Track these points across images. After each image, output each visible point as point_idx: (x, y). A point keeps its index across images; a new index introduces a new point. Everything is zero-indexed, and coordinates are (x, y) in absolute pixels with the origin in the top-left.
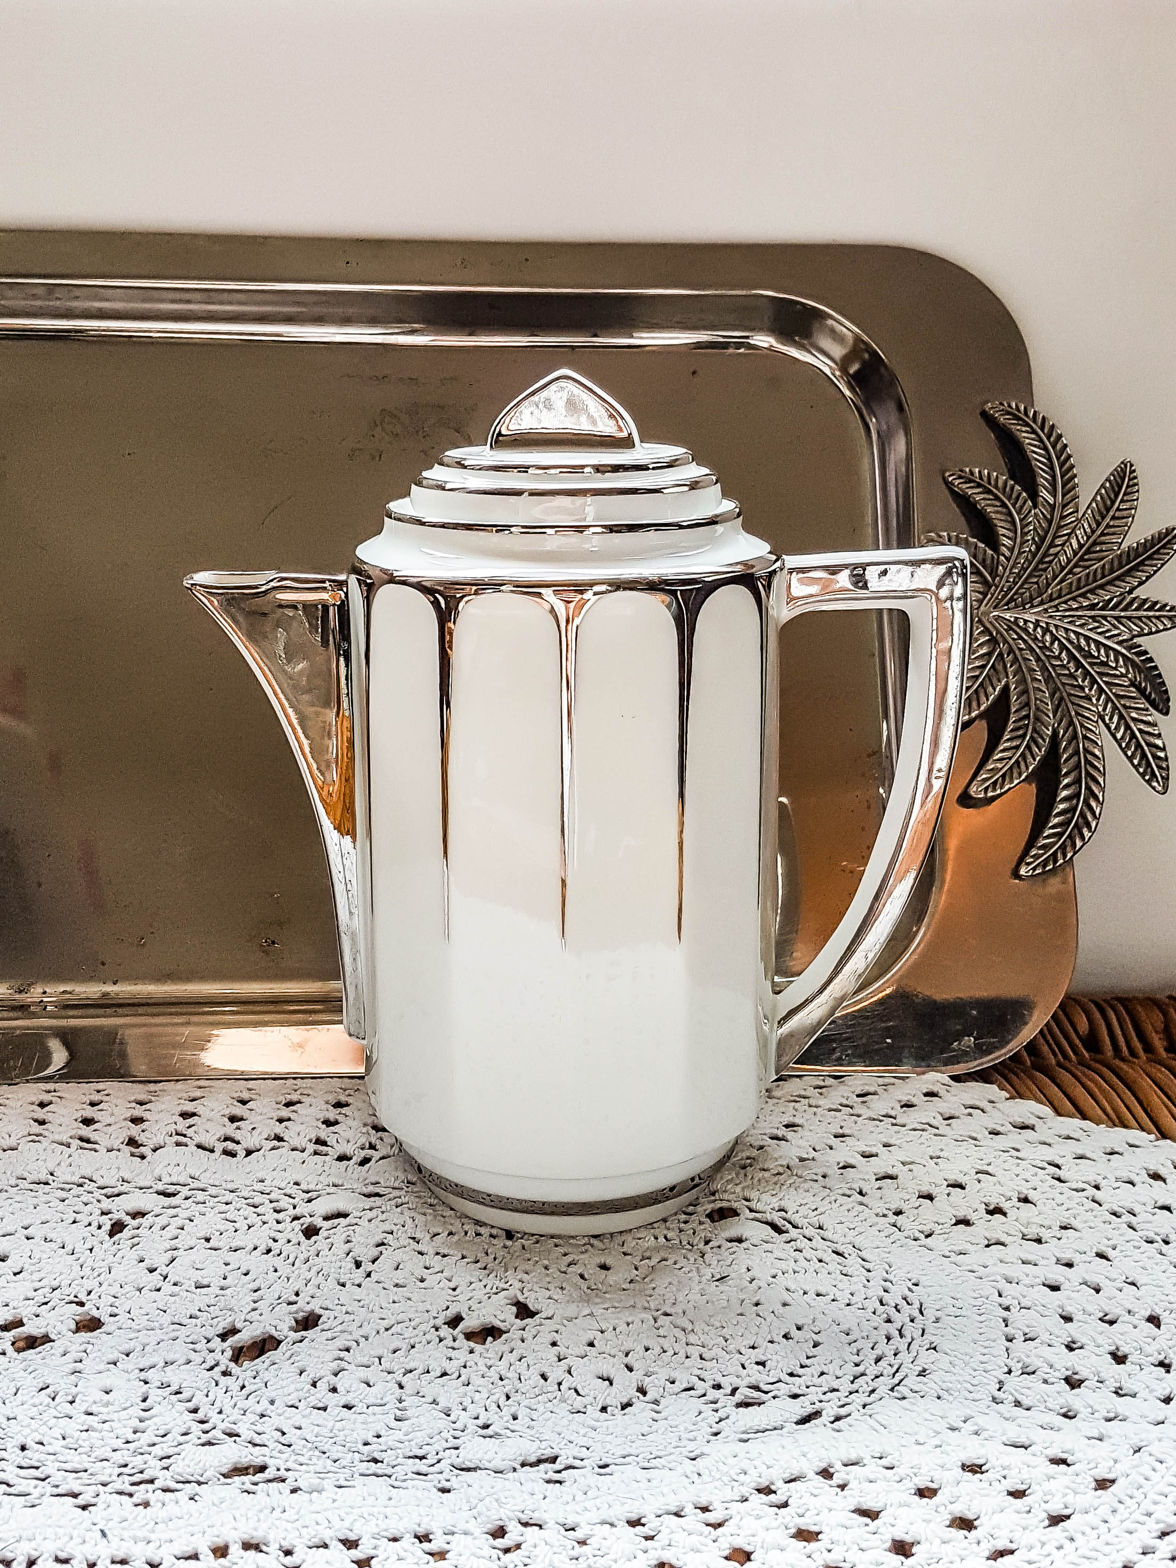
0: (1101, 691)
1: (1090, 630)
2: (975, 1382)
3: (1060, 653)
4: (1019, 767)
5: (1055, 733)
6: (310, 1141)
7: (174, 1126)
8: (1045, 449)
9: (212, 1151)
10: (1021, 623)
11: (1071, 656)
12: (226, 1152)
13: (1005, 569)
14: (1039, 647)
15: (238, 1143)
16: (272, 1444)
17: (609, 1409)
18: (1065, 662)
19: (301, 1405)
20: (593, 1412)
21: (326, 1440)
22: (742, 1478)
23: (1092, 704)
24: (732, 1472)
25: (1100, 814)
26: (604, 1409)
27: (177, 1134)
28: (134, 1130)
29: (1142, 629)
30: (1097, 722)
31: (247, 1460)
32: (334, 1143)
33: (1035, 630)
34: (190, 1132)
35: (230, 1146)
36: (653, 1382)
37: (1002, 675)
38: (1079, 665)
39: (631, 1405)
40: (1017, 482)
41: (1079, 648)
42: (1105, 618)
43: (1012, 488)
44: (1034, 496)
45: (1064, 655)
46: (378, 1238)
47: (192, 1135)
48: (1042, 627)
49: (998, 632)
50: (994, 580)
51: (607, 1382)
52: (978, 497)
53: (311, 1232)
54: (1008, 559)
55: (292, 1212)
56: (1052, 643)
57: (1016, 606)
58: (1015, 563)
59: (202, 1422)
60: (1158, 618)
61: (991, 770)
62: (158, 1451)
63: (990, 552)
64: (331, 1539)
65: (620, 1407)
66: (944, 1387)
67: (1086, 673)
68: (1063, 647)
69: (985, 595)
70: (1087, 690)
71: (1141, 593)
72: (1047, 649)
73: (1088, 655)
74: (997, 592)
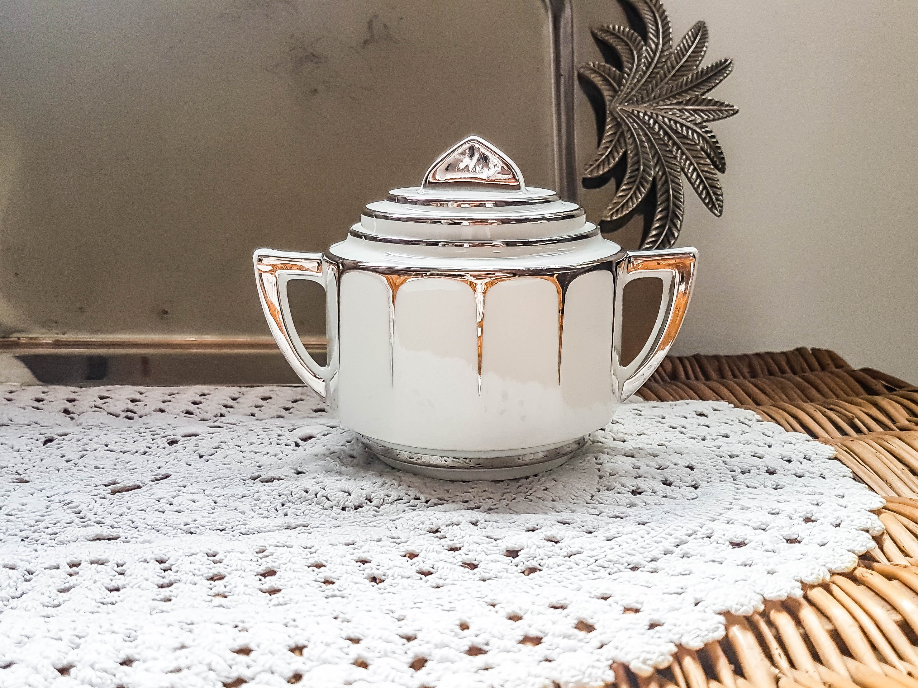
0: (683, 153)
1: (678, 117)
2: (576, 495)
3: (659, 131)
4: (632, 200)
5: (654, 178)
6: (182, 412)
7: (94, 403)
8: (653, 12)
9: (117, 416)
10: (636, 112)
11: (666, 133)
12: (128, 418)
13: (627, 81)
14: (647, 128)
15: (135, 413)
16: (124, 527)
17: (347, 509)
18: (662, 136)
19: (147, 510)
20: (337, 510)
21: (160, 524)
22: (421, 526)
23: (677, 161)
24: (415, 524)
25: (681, 226)
26: (344, 509)
27: (96, 407)
28: (69, 406)
29: (709, 117)
30: (680, 172)
31: (107, 534)
32: (198, 413)
33: (644, 116)
34: (104, 406)
35: (130, 414)
36: (376, 496)
37: (623, 145)
38: (670, 138)
39: (362, 507)
40: (635, 30)
41: (670, 127)
42: (686, 110)
43: (633, 34)
44: (645, 38)
45: (661, 133)
46: (216, 445)
47: (105, 408)
48: (648, 115)
49: (622, 118)
50: (619, 87)
51: (347, 494)
52: (611, 40)
53: (172, 443)
54: (628, 75)
55: (162, 434)
56: (654, 124)
57: (633, 103)
58: (634, 77)
59: (82, 518)
60: (719, 110)
61: (615, 203)
62: (50, 531)
63: (618, 72)
64: (151, 559)
65: (354, 508)
66: (557, 495)
67: (675, 143)
68: (660, 127)
69: (613, 97)
70: (674, 153)
71: (709, 96)
72: (651, 128)
73: (676, 132)
74: (622, 95)
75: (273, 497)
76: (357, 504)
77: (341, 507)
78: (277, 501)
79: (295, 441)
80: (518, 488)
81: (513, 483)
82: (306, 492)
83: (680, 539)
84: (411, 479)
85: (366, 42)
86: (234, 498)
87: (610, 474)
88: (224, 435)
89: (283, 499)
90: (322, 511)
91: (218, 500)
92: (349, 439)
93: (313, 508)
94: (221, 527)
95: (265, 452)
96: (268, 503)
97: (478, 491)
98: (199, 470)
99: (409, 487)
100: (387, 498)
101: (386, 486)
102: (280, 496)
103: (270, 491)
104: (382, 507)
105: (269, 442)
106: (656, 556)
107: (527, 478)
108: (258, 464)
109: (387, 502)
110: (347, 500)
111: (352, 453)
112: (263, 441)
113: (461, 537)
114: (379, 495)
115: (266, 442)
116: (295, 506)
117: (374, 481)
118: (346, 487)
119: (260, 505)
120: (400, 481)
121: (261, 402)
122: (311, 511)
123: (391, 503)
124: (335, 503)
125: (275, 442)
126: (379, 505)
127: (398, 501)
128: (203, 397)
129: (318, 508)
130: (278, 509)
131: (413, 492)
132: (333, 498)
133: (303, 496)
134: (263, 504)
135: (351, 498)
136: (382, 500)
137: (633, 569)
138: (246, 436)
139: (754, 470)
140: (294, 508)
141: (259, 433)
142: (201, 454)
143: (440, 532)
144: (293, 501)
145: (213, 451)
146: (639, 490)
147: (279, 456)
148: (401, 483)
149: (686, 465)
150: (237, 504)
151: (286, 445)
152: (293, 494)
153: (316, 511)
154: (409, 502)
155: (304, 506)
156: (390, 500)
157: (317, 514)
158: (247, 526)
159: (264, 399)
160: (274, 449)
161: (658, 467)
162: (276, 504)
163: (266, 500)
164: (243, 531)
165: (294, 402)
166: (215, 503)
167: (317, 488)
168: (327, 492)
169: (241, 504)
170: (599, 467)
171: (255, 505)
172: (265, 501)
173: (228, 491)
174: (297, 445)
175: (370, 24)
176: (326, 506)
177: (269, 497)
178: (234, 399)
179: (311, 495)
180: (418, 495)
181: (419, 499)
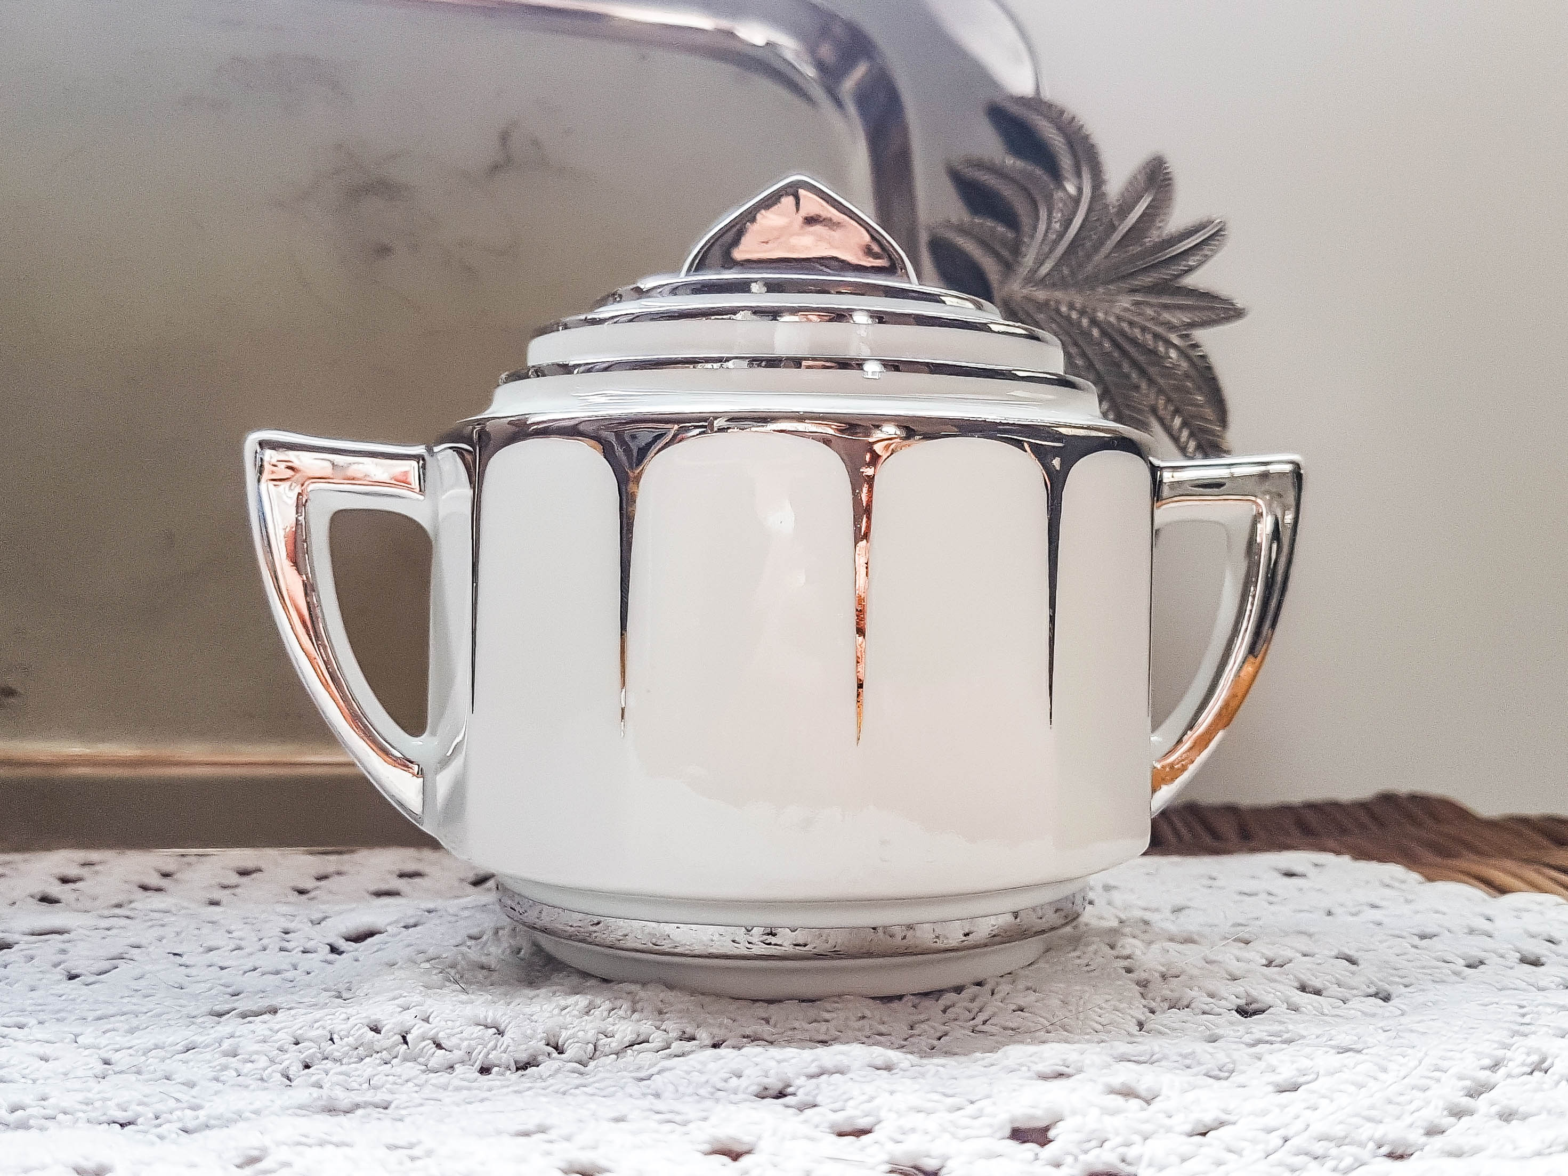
0: (1151, 382)
1: (1134, 316)
3: (1102, 339)
10: (1053, 304)
11: (1115, 343)
13: (1028, 250)
14: (1076, 333)
17: (495, 1069)
18: (1107, 349)
20: (467, 1072)
26: (485, 1070)
29: (1193, 319)
33: (1069, 312)
36: (573, 1036)
38: (1124, 353)
39: (535, 1065)
41: (1122, 333)
42: (1148, 305)
43: (1031, 172)
44: (1056, 177)
45: (1106, 343)
48: (1077, 311)
50: (1015, 259)
51: (494, 1031)
52: (990, 182)
54: (1031, 239)
56: (1090, 327)
58: (1042, 243)
60: (1209, 308)
63: (1011, 235)
65: (513, 1068)
67: (1134, 363)
68: (1103, 332)
69: (1006, 276)
70: (1134, 381)
71: (1190, 281)
72: (1087, 335)
73: (1133, 341)
74: (1023, 271)
75: (277, 1045)
76: (523, 1057)
77: (478, 1065)
78: (287, 1056)
79: (330, 941)
80: (944, 1011)
81: (927, 1003)
82: (376, 1030)
83: (1473, 1079)
84: (662, 995)
85: (495, 168)
86: (161, 1053)
87: (1164, 977)
88: (135, 932)
89: (308, 1050)
90: (424, 1077)
91: (115, 1057)
92: (474, 931)
93: (398, 1070)
94: (122, 1116)
95: (250, 966)
96: (263, 1061)
97: (847, 1019)
98: (64, 998)
99: (660, 1013)
100: (605, 1040)
101: (597, 1012)
102: (297, 1044)
103: (268, 1033)
104: (592, 1064)
105: (258, 946)
106: (1437, 1121)
107: (959, 989)
108: (230, 990)
109: (607, 1050)
110: (495, 1048)
111: (484, 960)
112: (243, 943)
113: (865, 1097)
114: (581, 1034)
115: (251, 944)
116: (344, 1068)
117: (563, 1003)
118: (490, 1014)
119: (239, 1066)
120: (634, 1002)
121: (235, 879)
122: (390, 1078)
123: (617, 1054)
124: (458, 1054)
125: (274, 945)
126: (585, 1058)
127: (636, 1047)
128: (86, 869)
129: (411, 1069)
130: (291, 1074)
131: (673, 1026)
132: (454, 1040)
133: (366, 1040)
134: (250, 1065)
135: (506, 1039)
136: (591, 1046)
137: (1396, 1156)
138: (196, 932)
139: (1492, 959)
140: (341, 1073)
141: (233, 928)
142: (73, 972)
143: (794, 1094)
144: (337, 1054)
145: (107, 965)
146: (1254, 1006)
147: (290, 975)
148: (639, 1006)
149: (1334, 953)
150: (172, 1065)
151: (304, 952)
152: (335, 1037)
153: (405, 1077)
154: (669, 1048)
155: (369, 1066)
156: (614, 1044)
157: (410, 1084)
158: (201, 1113)
159: (244, 873)
160: (272, 959)
161: (1264, 962)
162: (286, 1063)
163: (257, 1053)
164: (190, 1125)
165: (319, 878)
166: (107, 1063)
167: (407, 1018)
168: (437, 1027)
169: (184, 1067)
170: (1126, 963)
171: (225, 1068)
172: (254, 1057)
173: (143, 1040)
174: (334, 950)
175: (504, 138)
176: (432, 1063)
177: (265, 1047)
178: (166, 875)
179: (389, 1038)
180: (689, 1030)
181: (693, 1038)
